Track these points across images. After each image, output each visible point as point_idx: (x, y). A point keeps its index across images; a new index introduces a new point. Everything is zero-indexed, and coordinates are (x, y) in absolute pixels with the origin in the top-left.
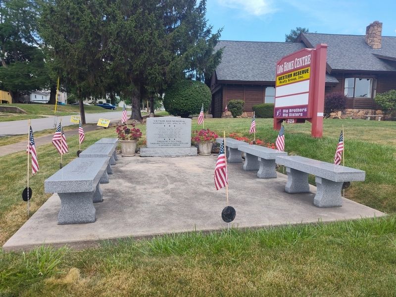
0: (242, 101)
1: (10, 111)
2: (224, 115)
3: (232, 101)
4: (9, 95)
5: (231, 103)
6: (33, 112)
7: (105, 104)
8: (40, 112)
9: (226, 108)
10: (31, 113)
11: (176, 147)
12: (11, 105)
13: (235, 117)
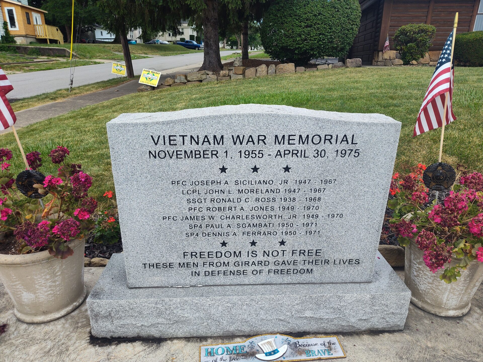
0: (430, 27)
1: (57, 54)
2: (380, 59)
3: (407, 27)
4: (59, 31)
5: (404, 33)
6: (88, 55)
7: (187, 42)
8: (98, 55)
9: (387, 43)
10: (85, 57)
11: (287, 279)
12: (62, 45)
13: (407, 63)
